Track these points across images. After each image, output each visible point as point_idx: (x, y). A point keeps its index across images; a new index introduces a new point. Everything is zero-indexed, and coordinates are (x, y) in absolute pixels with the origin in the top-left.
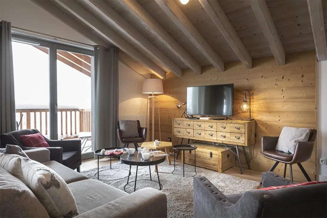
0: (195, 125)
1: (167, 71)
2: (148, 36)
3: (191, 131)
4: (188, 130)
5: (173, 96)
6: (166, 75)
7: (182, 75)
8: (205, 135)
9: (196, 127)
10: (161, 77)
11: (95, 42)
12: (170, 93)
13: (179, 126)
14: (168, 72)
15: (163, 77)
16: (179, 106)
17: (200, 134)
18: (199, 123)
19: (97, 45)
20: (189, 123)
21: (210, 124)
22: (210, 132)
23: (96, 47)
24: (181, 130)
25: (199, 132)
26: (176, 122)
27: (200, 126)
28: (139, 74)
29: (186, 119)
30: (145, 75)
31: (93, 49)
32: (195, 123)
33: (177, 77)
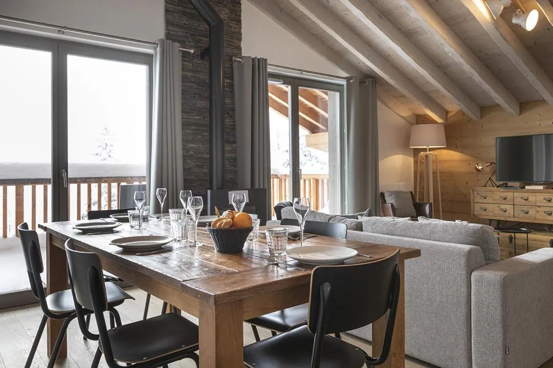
0: (517, 198)
1: (448, 110)
2: (440, 62)
3: (509, 208)
4: (503, 207)
5: (462, 152)
6: (449, 116)
7: (481, 118)
8: (538, 214)
9: (519, 201)
10: (439, 120)
11: (347, 72)
12: (456, 146)
13: (484, 201)
14: (452, 111)
15: (443, 120)
16: (480, 168)
17: (527, 213)
18: (525, 195)
19: (348, 76)
20: (504, 195)
21: (547, 196)
22: (547, 209)
23: (348, 79)
24: (489, 207)
25: (524, 209)
26: (478, 194)
27: (526, 200)
28: (399, 115)
29: (499, 188)
30: (407, 117)
31: (344, 83)
32: (516, 194)
33: (470, 120)
